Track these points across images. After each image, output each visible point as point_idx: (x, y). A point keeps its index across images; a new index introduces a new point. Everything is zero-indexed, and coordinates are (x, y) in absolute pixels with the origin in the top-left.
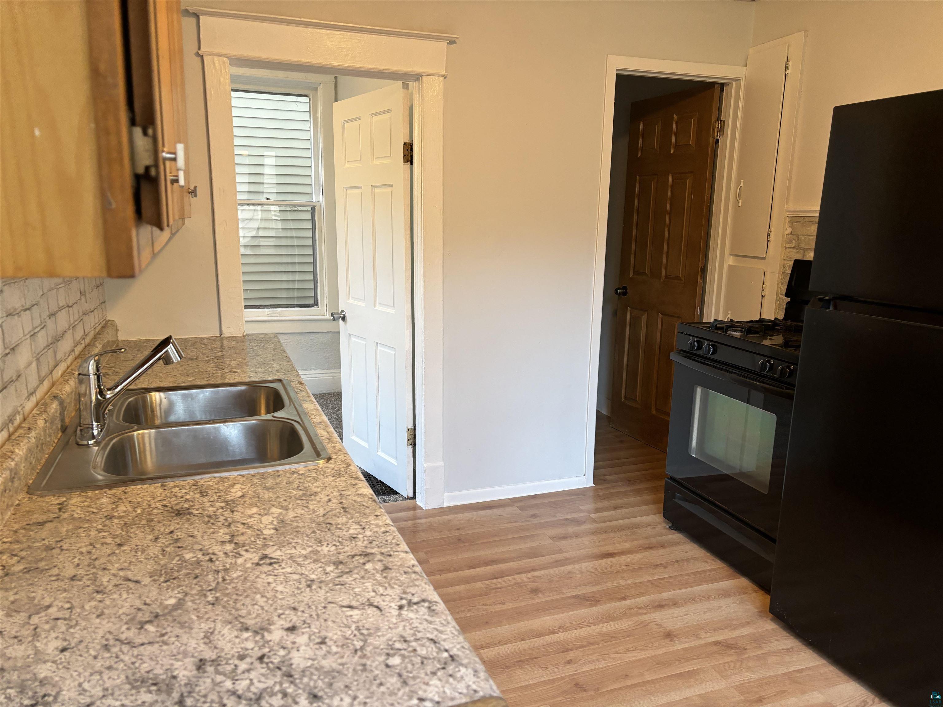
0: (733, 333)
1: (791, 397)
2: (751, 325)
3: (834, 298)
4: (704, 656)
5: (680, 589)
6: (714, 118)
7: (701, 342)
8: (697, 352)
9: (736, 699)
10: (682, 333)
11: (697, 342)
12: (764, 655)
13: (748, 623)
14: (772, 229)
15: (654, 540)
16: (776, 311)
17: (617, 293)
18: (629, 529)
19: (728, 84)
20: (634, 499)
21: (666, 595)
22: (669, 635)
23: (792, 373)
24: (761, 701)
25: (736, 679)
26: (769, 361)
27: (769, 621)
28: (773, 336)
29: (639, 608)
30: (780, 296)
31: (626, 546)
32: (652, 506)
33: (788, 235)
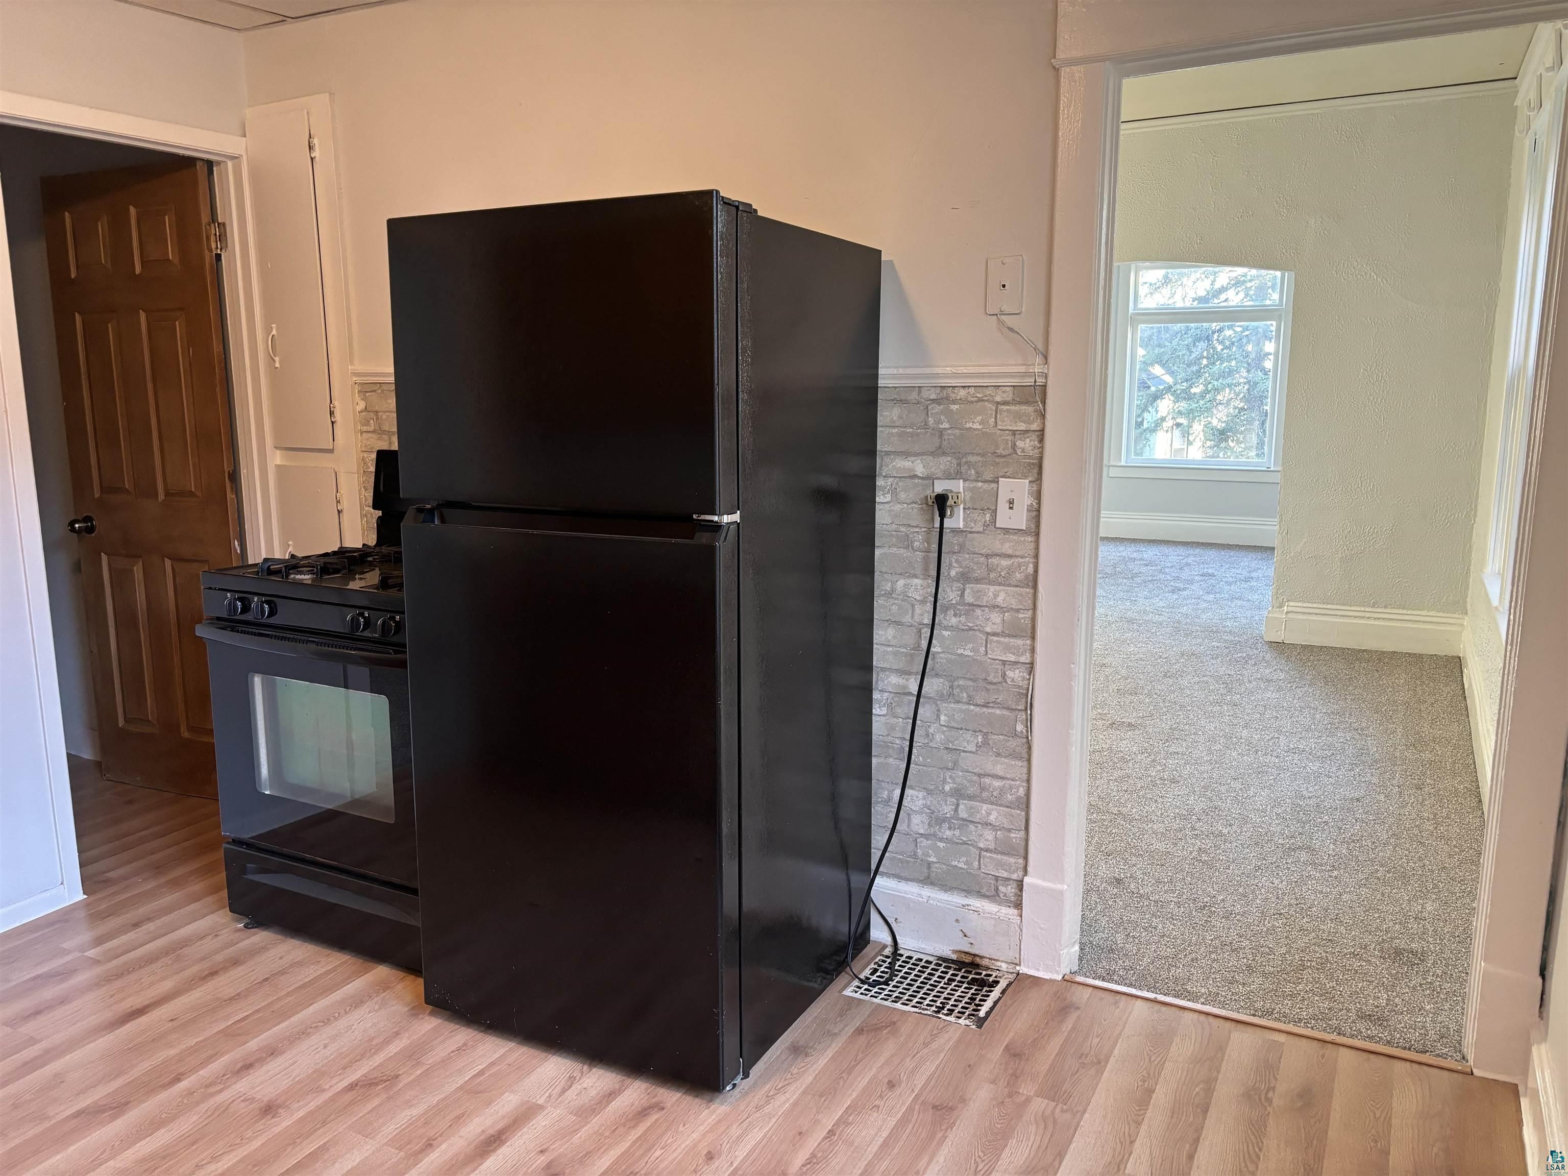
0: (298, 577)
1: (403, 664)
2: (327, 560)
3: (439, 506)
4: (333, 1117)
5: (279, 1023)
6: (205, 218)
7: (248, 599)
8: (243, 617)
9: (393, 1160)
10: (210, 588)
11: (240, 599)
12: (426, 1073)
13: (397, 1033)
14: (336, 403)
15: (219, 958)
16: (363, 534)
17: (73, 530)
18: (167, 954)
19: (219, 163)
20: (169, 899)
21: (253, 1044)
22: (269, 1109)
23: (399, 626)
24: (431, 1145)
25: (390, 1129)
26: (362, 615)
27: (427, 1018)
28: (363, 573)
29: (208, 1086)
30: (367, 509)
31: (168, 985)
32: (209, 899)
33: (362, 412)
